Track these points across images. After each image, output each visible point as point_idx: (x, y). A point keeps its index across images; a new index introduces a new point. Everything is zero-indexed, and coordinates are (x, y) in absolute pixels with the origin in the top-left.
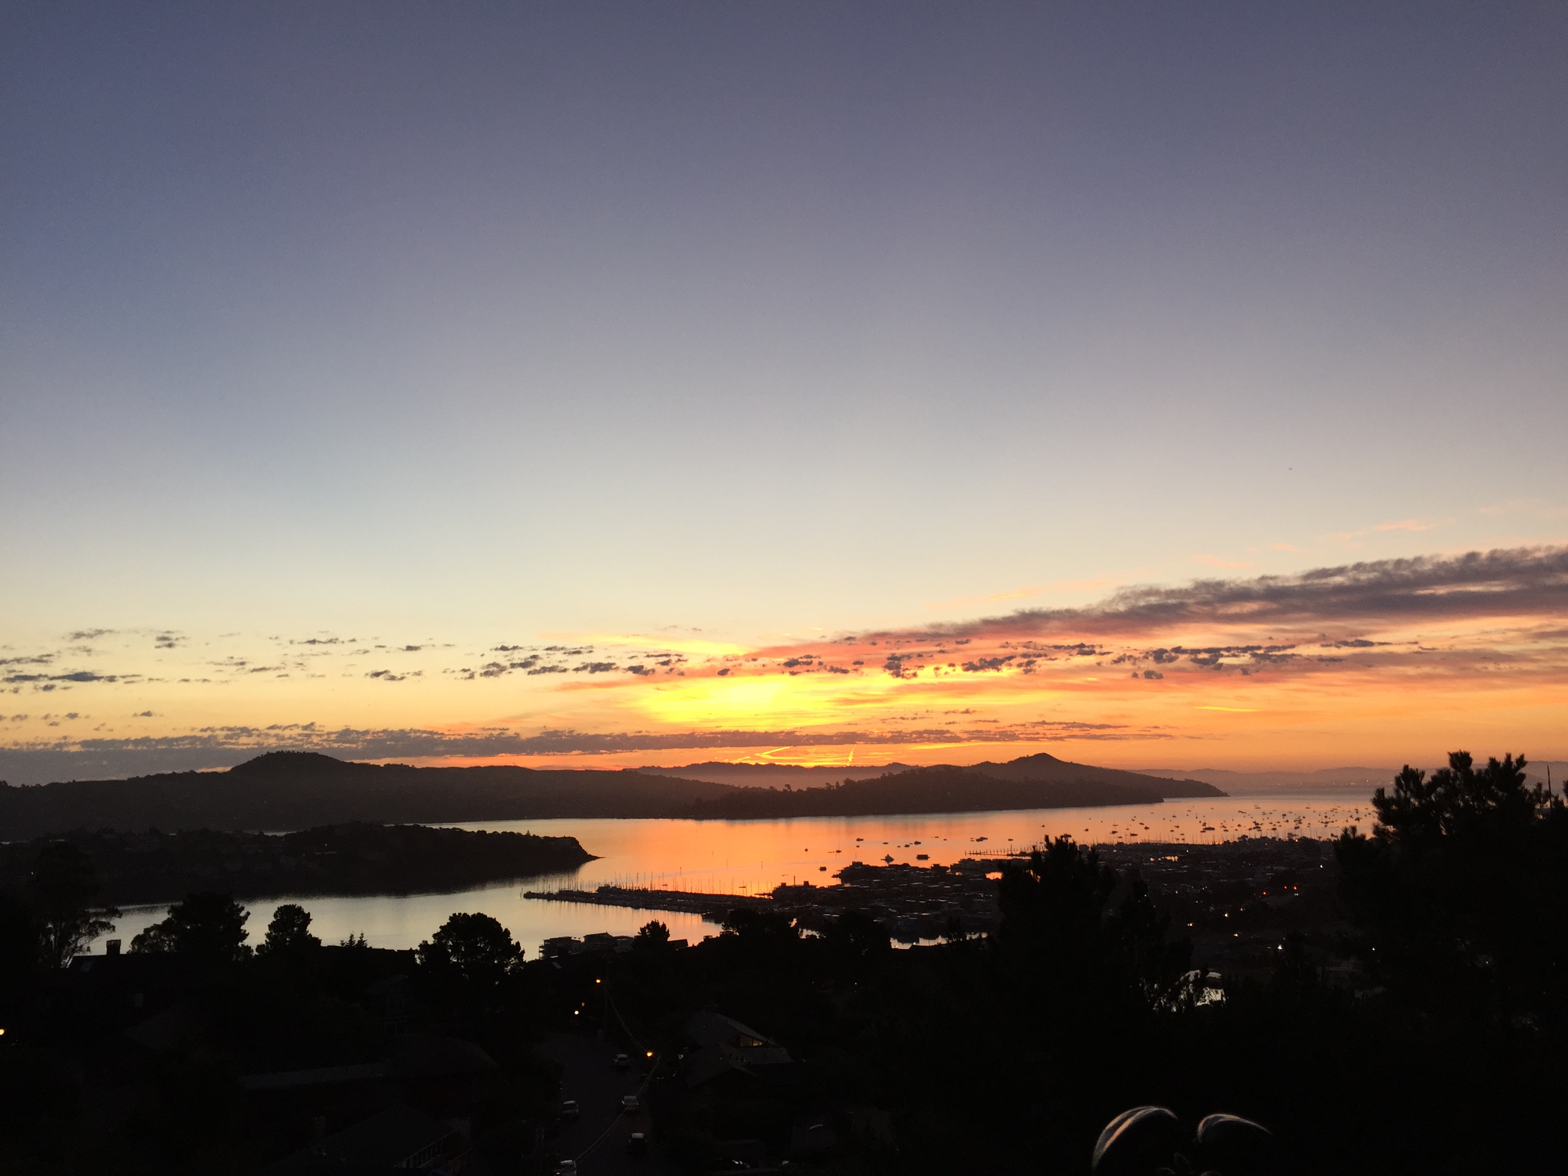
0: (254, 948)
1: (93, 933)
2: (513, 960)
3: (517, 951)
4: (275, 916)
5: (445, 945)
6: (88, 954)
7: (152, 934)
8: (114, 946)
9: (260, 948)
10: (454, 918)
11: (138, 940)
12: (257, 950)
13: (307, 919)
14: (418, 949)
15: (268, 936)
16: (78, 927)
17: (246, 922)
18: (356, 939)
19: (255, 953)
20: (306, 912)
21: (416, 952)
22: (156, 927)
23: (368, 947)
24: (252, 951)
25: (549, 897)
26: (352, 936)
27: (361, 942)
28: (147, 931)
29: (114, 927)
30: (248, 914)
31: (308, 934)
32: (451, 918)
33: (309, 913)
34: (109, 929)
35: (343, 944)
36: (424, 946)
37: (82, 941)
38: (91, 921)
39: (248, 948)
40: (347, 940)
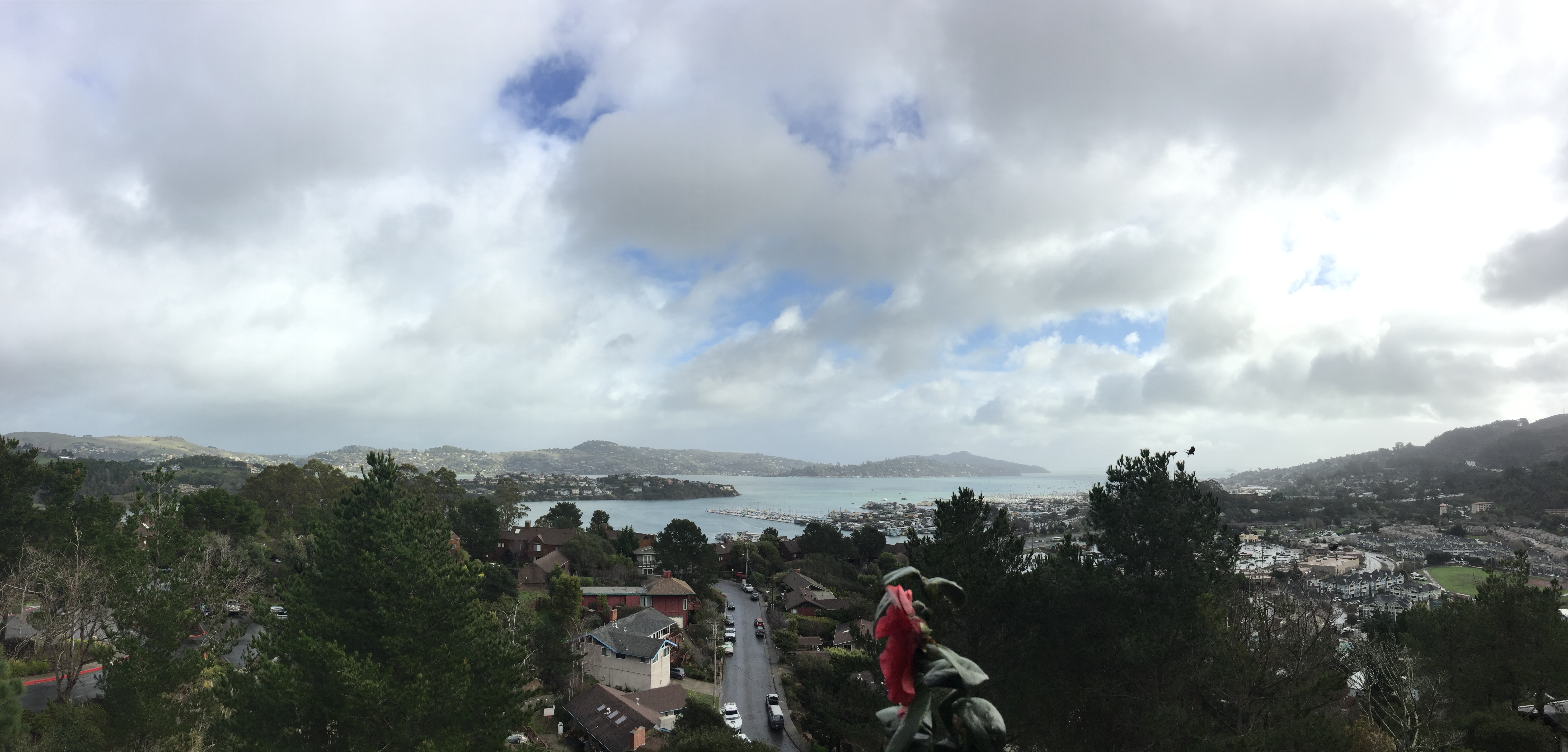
0: (585, 529)
1: (519, 517)
2: (702, 543)
3: (704, 538)
4: (594, 515)
5: (670, 534)
6: (518, 525)
7: (543, 519)
8: (528, 524)
9: (588, 530)
10: (674, 521)
11: (537, 521)
13: (607, 515)
14: (657, 534)
15: (591, 524)
16: (514, 514)
17: (581, 517)
18: (629, 528)
19: (586, 531)
20: (606, 512)
22: (544, 516)
23: (634, 531)
26: (627, 526)
27: (631, 530)
28: (541, 518)
29: (528, 515)
31: (608, 524)
34: (525, 516)
36: (661, 534)
37: (516, 520)
38: (520, 512)
39: (582, 529)
40: (624, 529)
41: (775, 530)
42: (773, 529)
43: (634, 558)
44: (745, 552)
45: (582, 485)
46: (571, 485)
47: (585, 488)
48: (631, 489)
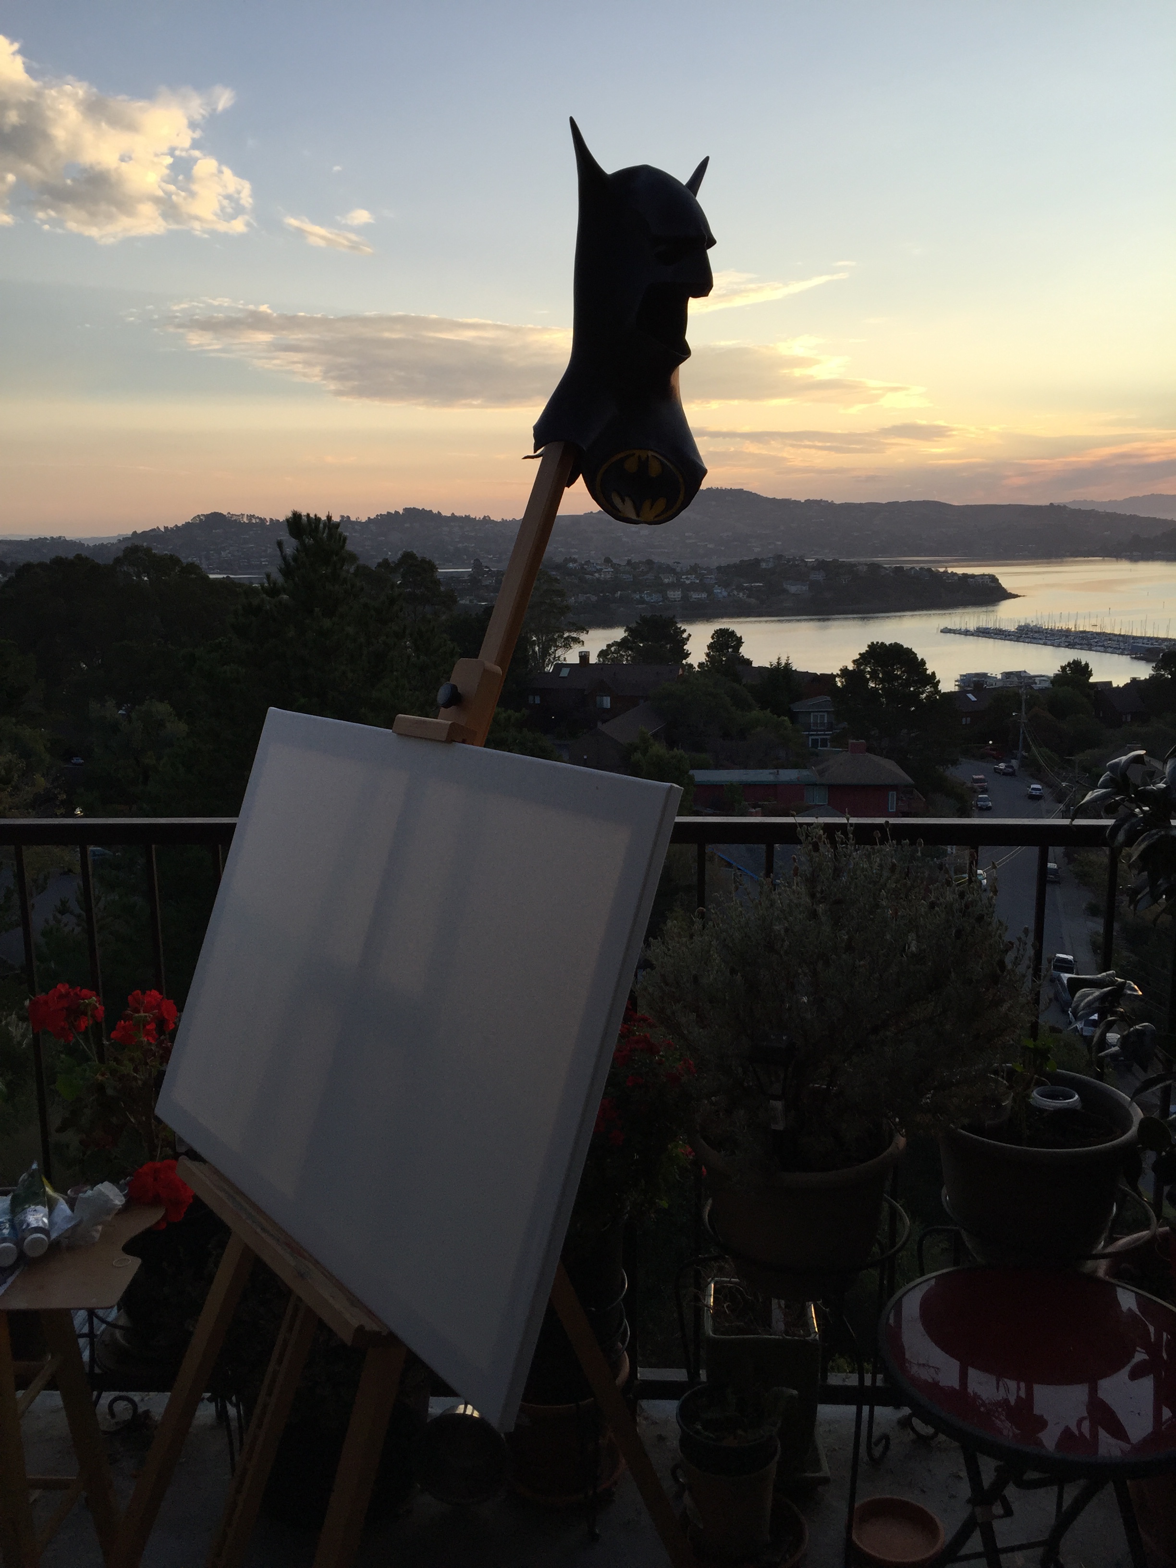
0: (696, 665)
1: (567, 646)
2: (929, 689)
3: (932, 680)
4: (713, 638)
5: (864, 671)
6: (565, 663)
7: (613, 649)
8: (584, 657)
9: (701, 665)
10: (873, 647)
11: (602, 654)
12: (699, 666)
13: (739, 642)
14: (839, 673)
15: (708, 655)
16: (555, 640)
17: (688, 642)
18: (783, 662)
19: (697, 669)
20: (739, 635)
21: (838, 675)
22: (615, 643)
23: (793, 669)
24: (695, 668)
25: (967, 633)
26: (779, 659)
27: (787, 664)
28: (609, 646)
29: (583, 642)
30: (690, 635)
31: (741, 655)
32: (869, 646)
33: (741, 637)
34: (579, 642)
35: (771, 665)
36: (845, 672)
37: (559, 652)
38: (565, 636)
39: (691, 666)
40: (775, 662)
41: (1087, 665)
42: (1083, 663)
43: (794, 717)
44: (1019, 710)
45: (688, 582)
46: (666, 581)
47: (693, 587)
48: (785, 586)
